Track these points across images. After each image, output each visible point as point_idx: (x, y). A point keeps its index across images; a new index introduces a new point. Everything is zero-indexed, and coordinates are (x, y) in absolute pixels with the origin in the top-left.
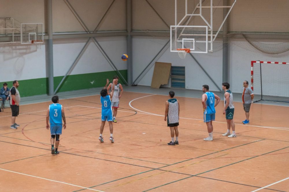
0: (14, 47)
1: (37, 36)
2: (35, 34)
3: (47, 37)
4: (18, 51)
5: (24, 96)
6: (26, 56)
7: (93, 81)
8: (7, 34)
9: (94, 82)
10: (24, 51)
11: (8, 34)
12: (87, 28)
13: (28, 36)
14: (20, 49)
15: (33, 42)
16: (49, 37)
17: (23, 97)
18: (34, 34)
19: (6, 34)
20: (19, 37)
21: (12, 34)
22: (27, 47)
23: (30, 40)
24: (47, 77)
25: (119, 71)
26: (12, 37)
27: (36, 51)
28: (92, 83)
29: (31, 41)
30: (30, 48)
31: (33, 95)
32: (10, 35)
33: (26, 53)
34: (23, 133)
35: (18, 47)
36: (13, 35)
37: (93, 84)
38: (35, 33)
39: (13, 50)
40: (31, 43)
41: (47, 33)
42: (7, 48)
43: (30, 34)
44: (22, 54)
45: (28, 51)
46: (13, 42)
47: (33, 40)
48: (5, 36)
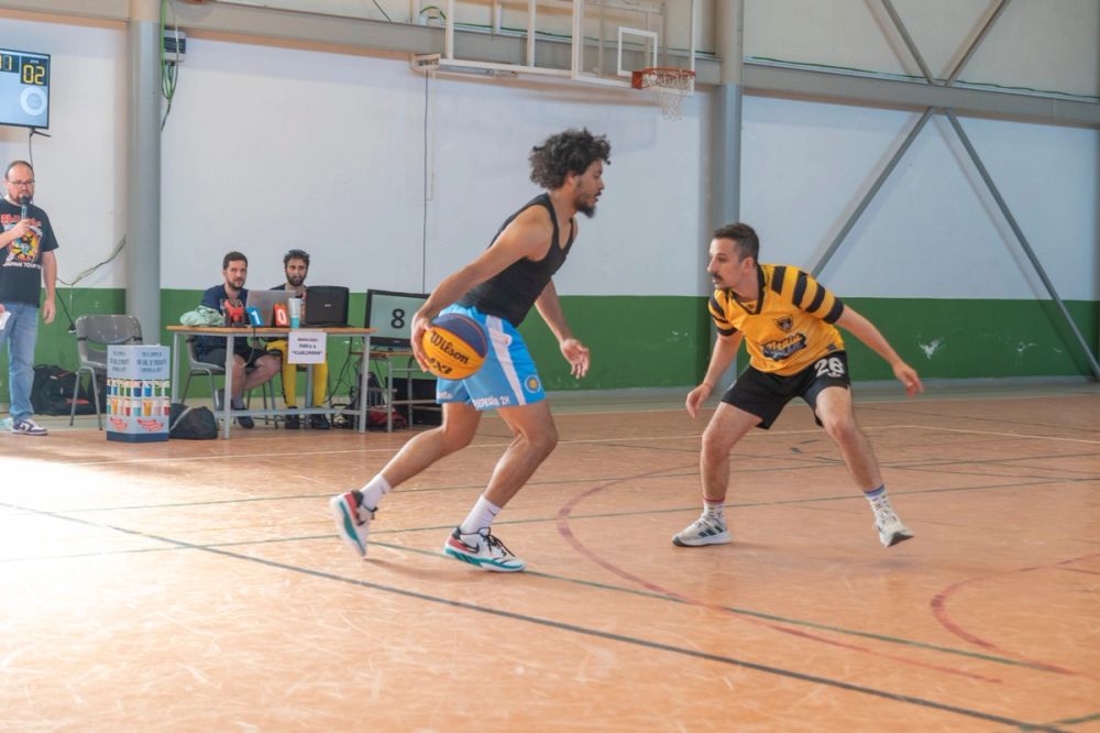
1: (659, 55)
2: (652, 39)
3: (711, 73)
7: (935, 344)
8: (498, 25)
9: (939, 345)
11: (503, 28)
12: (917, 57)
13: (616, 49)
15: (637, 80)
16: (722, 73)
18: (648, 39)
19: (491, 27)
21: (526, 31)
23: (624, 68)
24: (703, 295)
25: (1064, 302)
26: (524, 40)
27: (651, 144)
28: (929, 351)
29: (630, 74)
32: (518, 34)
34: (566, 532)
36: (532, 37)
37: (931, 356)
38: (654, 36)
40: (628, 85)
41: (713, 53)
43: (624, 34)
46: (531, 69)
47: (640, 70)
48: (487, 31)
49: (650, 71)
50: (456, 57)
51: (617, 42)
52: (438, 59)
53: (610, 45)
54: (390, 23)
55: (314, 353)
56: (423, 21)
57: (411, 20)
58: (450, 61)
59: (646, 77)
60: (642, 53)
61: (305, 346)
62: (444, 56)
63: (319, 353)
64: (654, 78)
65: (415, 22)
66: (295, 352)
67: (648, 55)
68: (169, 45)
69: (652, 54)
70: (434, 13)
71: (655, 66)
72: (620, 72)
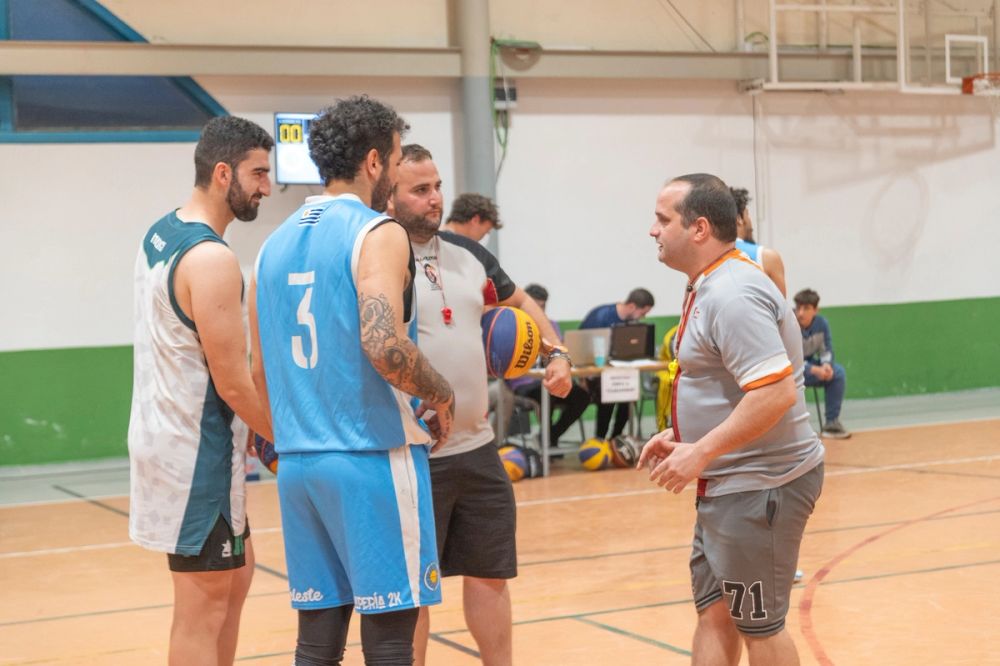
0: (864, 121)
1: (990, 57)
2: (982, 44)
4: (888, 142)
5: (924, 389)
6: (933, 173)
8: (823, 43)
10: (925, 143)
11: (829, 46)
13: (944, 58)
14: (895, 132)
15: (967, 86)
17: (918, 392)
18: (976, 44)
19: (817, 46)
20: (889, 63)
21: (851, 47)
22: (938, 122)
23: (954, 74)
26: (850, 57)
27: (990, 144)
29: (959, 81)
30: (955, 131)
31: (975, 384)
32: (844, 52)
33: (932, 157)
35: (886, 121)
36: (858, 53)
38: (983, 40)
39: (861, 132)
40: (958, 91)
42: (825, 125)
43: (952, 42)
44: (911, 161)
45: (945, 143)
46: (858, 85)
47: (971, 75)
48: (813, 52)
49: (980, 77)
50: (781, 79)
51: (944, 49)
52: (761, 85)
53: (937, 53)
54: (715, 55)
55: (627, 390)
56: (748, 48)
57: (736, 47)
58: (775, 84)
59: (976, 82)
60: (973, 59)
61: (617, 384)
62: (768, 80)
63: (632, 390)
64: (985, 82)
65: (741, 50)
66: (609, 391)
67: (980, 61)
68: (500, 94)
69: (983, 58)
70: (758, 38)
71: (986, 71)
72: (949, 79)
